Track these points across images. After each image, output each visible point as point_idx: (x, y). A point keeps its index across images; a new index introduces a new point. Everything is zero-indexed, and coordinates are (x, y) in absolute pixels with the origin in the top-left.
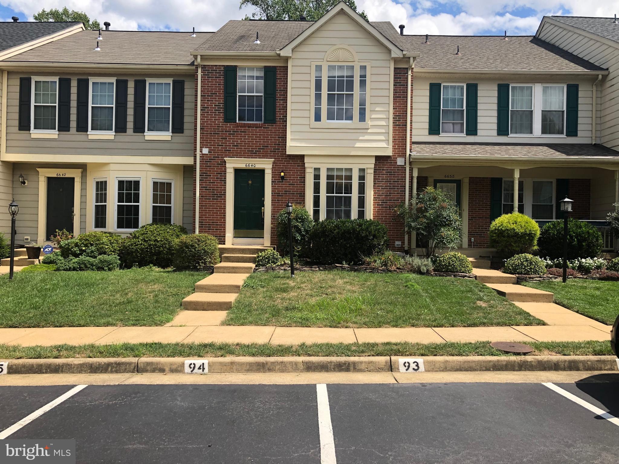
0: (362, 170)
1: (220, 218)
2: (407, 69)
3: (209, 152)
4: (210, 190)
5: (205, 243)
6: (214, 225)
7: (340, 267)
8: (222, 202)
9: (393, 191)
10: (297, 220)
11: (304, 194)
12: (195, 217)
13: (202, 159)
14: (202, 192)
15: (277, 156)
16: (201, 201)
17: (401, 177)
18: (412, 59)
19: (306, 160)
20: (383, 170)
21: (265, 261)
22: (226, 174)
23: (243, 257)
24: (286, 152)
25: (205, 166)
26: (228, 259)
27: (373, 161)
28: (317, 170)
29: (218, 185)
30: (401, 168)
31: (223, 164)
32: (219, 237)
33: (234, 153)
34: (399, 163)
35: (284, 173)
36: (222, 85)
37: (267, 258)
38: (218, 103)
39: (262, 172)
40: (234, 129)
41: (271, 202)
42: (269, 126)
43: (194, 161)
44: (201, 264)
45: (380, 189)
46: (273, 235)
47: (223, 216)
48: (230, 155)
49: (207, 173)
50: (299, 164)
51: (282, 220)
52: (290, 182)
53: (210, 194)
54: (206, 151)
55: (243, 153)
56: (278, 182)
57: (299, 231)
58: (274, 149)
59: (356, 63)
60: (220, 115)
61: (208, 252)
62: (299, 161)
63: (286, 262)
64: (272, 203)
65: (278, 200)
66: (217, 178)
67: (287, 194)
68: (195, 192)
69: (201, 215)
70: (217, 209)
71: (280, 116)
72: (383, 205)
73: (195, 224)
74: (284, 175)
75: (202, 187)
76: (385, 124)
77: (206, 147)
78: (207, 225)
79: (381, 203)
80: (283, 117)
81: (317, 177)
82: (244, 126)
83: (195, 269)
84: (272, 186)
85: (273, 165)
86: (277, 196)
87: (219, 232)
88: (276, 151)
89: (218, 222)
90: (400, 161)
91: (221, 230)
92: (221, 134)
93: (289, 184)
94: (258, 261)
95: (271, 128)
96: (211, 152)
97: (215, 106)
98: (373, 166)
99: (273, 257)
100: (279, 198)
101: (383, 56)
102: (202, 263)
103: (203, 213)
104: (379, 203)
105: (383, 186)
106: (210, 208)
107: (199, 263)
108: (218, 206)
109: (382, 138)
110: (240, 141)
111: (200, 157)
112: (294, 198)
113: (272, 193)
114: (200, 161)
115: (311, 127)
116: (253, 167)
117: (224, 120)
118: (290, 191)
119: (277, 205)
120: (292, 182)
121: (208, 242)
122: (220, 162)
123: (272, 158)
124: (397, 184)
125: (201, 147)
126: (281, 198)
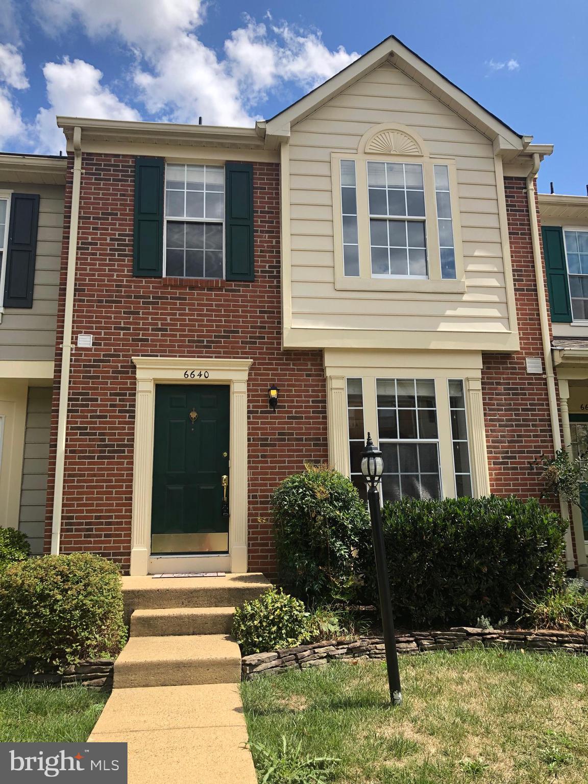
0: (456, 385)
1: (117, 505)
2: (524, 179)
3: (94, 344)
4: (95, 434)
5: (86, 585)
6: (101, 524)
7: (478, 634)
8: (122, 463)
9: (525, 431)
10: (331, 503)
11: (326, 439)
12: (52, 505)
13: (76, 360)
14: (71, 440)
15: (260, 353)
16: (70, 463)
17: (538, 400)
18: (537, 157)
19: (328, 360)
20: (498, 384)
21: (270, 633)
22: (134, 395)
23: (193, 618)
24: (279, 344)
25: (84, 377)
26: (152, 628)
27: (478, 362)
28: (355, 383)
29: (114, 423)
30: (536, 379)
31: (127, 372)
32: (114, 554)
33: (156, 346)
34: (529, 370)
35: (278, 390)
36: (129, 195)
37: (273, 623)
38: (119, 235)
39: (223, 391)
40: (157, 292)
41: (246, 460)
42: (240, 286)
43: (55, 371)
44: (69, 658)
45: (495, 426)
46: (253, 545)
47: (126, 499)
48: (147, 351)
49: (87, 394)
50: (310, 370)
51: (291, 505)
52: (291, 412)
53: (93, 446)
54: (85, 341)
55: (179, 346)
56: (262, 412)
57: (340, 531)
58: (251, 337)
59: (426, 159)
60: (124, 260)
61: (94, 614)
62: (309, 363)
63: (325, 627)
64: (249, 462)
65: (263, 456)
66: (111, 406)
67: (284, 440)
68: (56, 440)
69: (68, 499)
70: (111, 481)
71: (265, 267)
72: (507, 463)
73: (51, 524)
74: (278, 396)
75: (72, 428)
76: (497, 284)
77: (86, 333)
78: (81, 524)
79: (503, 458)
80: (269, 267)
81: (355, 400)
82: (181, 285)
83: (53, 679)
84: (249, 423)
85: (250, 374)
86: (262, 445)
87: (115, 542)
88: (255, 343)
89: (111, 517)
90: (532, 366)
91: (120, 535)
92: (125, 302)
93: (289, 418)
94: (248, 633)
95: (245, 291)
96: (100, 344)
97: (112, 240)
98: (479, 374)
99: (291, 616)
100: (266, 451)
101: (479, 150)
102: (73, 653)
103: (73, 493)
104: (497, 458)
105: (503, 421)
106: (92, 481)
107: (62, 655)
108: (114, 475)
109: (494, 312)
110: (171, 319)
111: (72, 355)
112: (301, 451)
113: (249, 440)
114: (71, 366)
115: (338, 287)
116: (203, 377)
117: (132, 271)
118: (292, 434)
119: (262, 468)
120: (296, 412)
121: (94, 579)
122: (122, 367)
123: (247, 358)
124: (532, 415)
125: (73, 333)
126: (271, 451)
